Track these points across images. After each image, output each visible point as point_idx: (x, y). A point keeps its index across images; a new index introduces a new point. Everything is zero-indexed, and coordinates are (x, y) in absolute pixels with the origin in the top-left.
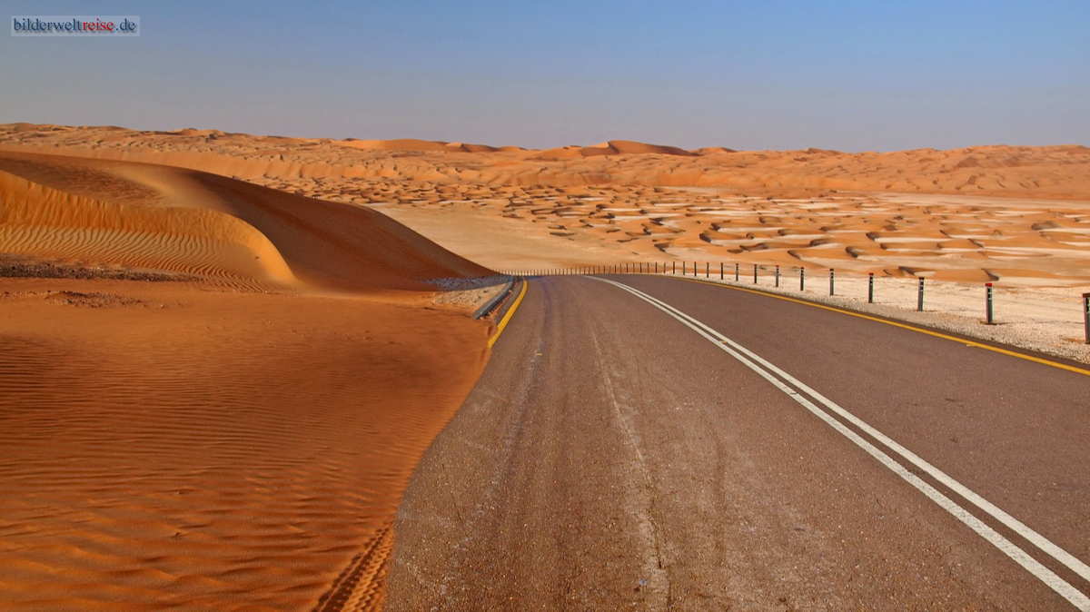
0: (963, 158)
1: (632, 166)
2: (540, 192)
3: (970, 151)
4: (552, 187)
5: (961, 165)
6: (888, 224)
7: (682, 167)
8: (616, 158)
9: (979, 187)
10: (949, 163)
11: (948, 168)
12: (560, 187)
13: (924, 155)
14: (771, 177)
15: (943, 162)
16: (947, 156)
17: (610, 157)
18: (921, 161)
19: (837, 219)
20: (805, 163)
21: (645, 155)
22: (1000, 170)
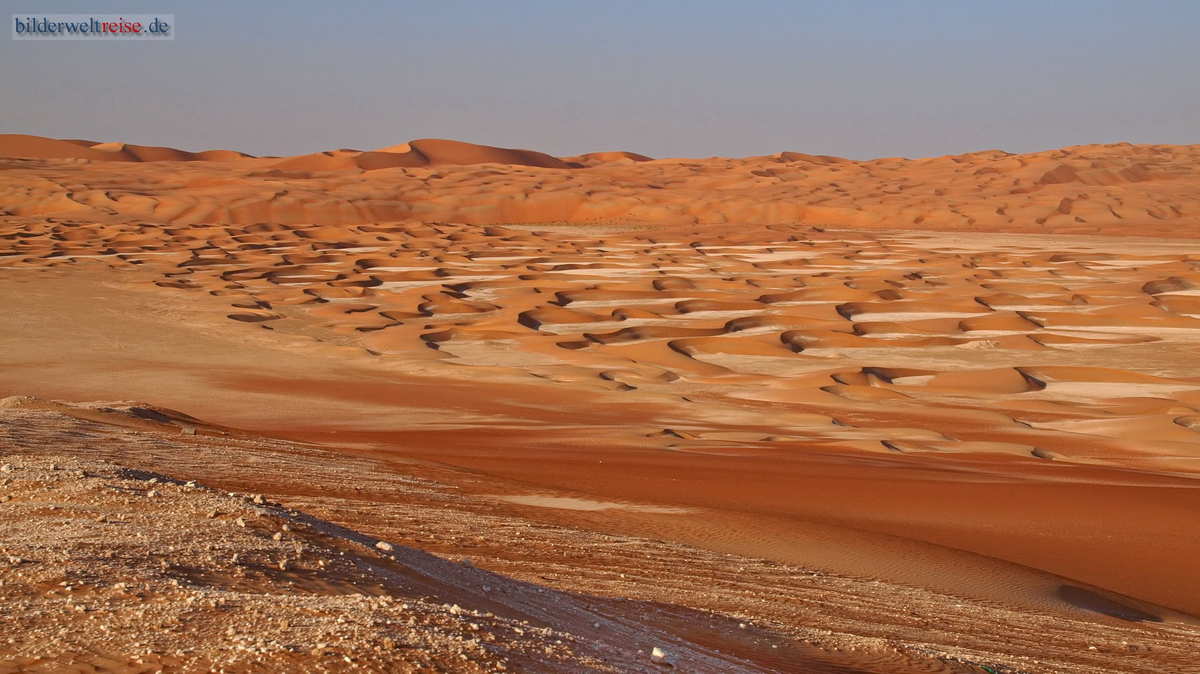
0: (1052, 166)
1: (450, 188)
2: (263, 237)
3: (1066, 153)
4: (286, 228)
5: (1048, 179)
6: (888, 287)
7: (546, 188)
8: (423, 172)
9: (1077, 219)
10: (1027, 175)
11: (1025, 185)
12: (304, 227)
13: (985, 162)
14: (709, 206)
15: (1016, 175)
16: (1024, 164)
17: (412, 171)
18: (979, 172)
19: (799, 280)
20: (772, 179)
21: (478, 167)
22: (1114, 189)
